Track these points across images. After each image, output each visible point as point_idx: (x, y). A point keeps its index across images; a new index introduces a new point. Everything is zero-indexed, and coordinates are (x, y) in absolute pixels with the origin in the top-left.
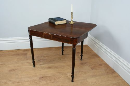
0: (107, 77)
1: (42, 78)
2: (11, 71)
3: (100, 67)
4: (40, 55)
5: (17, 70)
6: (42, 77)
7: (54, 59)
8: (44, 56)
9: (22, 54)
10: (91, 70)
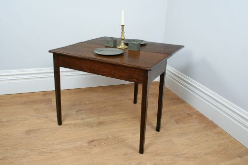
0: (205, 134)
1: (93, 143)
2: (28, 132)
3: (190, 118)
4: (77, 102)
5: (40, 131)
6: (93, 141)
7: (105, 107)
8: (85, 104)
9: (42, 101)
10: (176, 124)
